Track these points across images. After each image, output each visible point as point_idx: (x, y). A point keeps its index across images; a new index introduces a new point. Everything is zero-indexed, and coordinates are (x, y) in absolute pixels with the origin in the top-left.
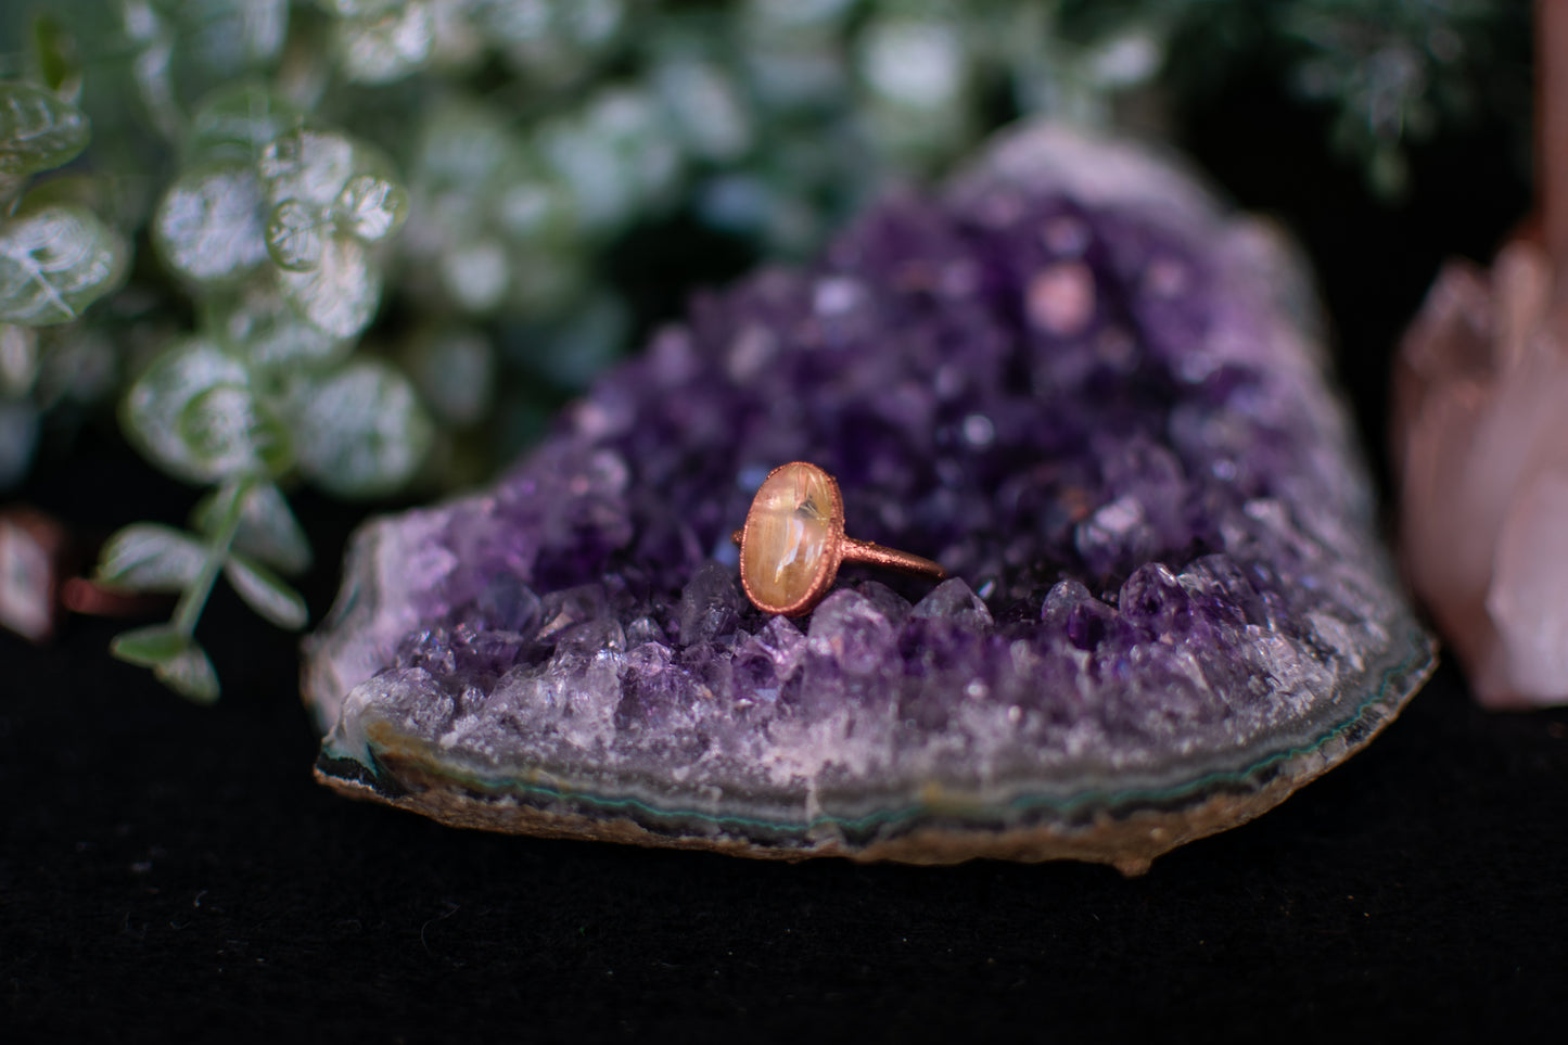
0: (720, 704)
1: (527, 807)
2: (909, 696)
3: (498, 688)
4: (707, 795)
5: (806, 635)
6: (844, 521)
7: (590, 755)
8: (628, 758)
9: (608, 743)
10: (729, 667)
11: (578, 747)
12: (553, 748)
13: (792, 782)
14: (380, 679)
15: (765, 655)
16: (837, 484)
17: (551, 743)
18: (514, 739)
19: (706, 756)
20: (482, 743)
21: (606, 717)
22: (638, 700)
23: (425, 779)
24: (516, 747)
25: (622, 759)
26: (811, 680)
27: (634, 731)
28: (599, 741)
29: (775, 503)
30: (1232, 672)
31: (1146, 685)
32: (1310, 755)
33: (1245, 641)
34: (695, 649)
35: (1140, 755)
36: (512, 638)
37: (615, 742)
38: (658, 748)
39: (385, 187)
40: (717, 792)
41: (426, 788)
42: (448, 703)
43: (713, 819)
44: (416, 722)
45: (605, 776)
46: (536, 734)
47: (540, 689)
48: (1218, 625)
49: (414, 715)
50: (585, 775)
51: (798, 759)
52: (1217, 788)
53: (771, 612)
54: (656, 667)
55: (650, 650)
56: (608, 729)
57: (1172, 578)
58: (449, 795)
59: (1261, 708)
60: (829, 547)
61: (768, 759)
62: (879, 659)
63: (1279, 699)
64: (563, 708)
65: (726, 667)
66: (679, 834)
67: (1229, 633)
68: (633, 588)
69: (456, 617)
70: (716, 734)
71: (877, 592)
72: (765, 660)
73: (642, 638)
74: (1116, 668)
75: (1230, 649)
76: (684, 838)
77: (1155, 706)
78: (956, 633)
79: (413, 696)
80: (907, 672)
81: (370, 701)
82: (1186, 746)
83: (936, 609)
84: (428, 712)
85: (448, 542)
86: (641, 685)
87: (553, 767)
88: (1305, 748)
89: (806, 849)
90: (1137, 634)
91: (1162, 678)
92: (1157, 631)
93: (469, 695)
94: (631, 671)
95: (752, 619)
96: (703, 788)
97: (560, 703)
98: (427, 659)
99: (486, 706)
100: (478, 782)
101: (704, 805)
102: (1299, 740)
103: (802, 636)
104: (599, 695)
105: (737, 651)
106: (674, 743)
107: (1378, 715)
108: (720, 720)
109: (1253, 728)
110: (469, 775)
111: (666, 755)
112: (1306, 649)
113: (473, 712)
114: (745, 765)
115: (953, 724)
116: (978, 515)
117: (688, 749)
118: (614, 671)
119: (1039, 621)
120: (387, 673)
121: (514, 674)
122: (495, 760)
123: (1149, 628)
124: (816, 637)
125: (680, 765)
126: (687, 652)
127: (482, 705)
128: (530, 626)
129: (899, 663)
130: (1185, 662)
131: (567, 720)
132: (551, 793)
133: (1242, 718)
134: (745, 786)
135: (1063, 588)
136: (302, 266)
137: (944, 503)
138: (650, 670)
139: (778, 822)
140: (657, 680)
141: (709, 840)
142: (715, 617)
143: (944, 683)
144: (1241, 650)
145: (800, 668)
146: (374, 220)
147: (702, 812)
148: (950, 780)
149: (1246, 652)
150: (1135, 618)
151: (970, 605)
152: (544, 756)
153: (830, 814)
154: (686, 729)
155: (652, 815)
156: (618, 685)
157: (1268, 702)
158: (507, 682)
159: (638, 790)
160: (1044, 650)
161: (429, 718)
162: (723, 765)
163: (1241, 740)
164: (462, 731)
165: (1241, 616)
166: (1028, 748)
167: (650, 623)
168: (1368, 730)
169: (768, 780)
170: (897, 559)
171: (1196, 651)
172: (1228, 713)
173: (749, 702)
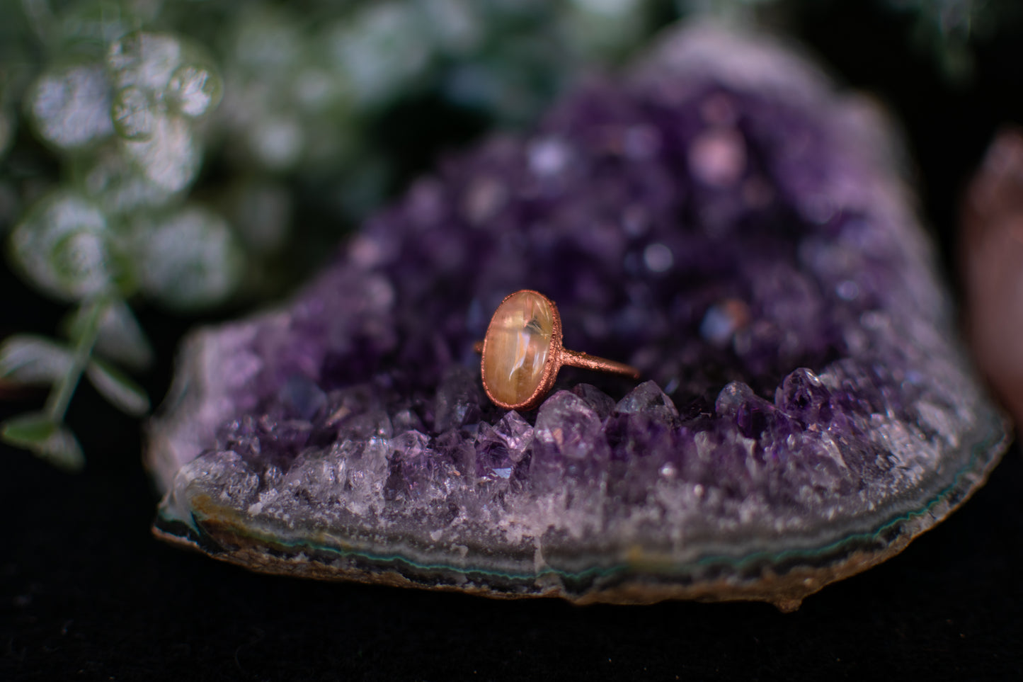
0: (466, 480)
1: (316, 562)
2: (617, 475)
3: (294, 467)
4: (457, 551)
5: (533, 425)
6: (562, 337)
7: (365, 521)
8: (395, 523)
9: (379, 512)
10: (473, 451)
11: (356, 514)
12: (337, 515)
13: (523, 541)
14: (201, 460)
15: (502, 442)
16: (556, 308)
17: (335, 511)
18: (306, 508)
19: (456, 521)
20: (281, 511)
21: (377, 490)
22: (402, 477)
23: (237, 541)
24: (307, 514)
25: (390, 524)
26: (537, 461)
27: (399, 502)
28: (372, 510)
29: (509, 322)
30: (864, 453)
31: (799, 465)
32: (923, 517)
33: (872, 427)
34: (446, 436)
35: (796, 522)
36: (304, 426)
37: (384, 511)
38: (419, 515)
39: (204, 75)
40: (464, 550)
41: (237, 548)
42: (254, 479)
43: (462, 572)
44: (230, 495)
45: (377, 537)
46: (323, 504)
47: (326, 469)
48: (852, 415)
49: (228, 489)
50: (361, 537)
51: (528, 523)
52: (855, 546)
53: (505, 408)
54: (417, 450)
55: (412, 437)
56: (379, 500)
57: (816, 379)
58: (255, 553)
59: (886, 481)
60: (551, 357)
61: (504, 524)
62: (591, 446)
63: (898, 473)
64: (344, 484)
65: (471, 452)
66: (436, 583)
67: (860, 422)
68: (397, 386)
69: (261, 409)
70: (463, 504)
71: (588, 392)
72: (501, 445)
73: (405, 427)
74: (775, 452)
75: (861, 434)
76: (439, 586)
77: (807, 481)
78: (651, 425)
79: (227, 473)
80: (614, 457)
81: (193, 478)
82: (831, 514)
83: (633, 406)
84: (239, 487)
85: (255, 348)
86: (405, 464)
87: (335, 531)
88: (919, 511)
89: (535, 594)
90: (791, 424)
91: (812, 459)
92: (807, 422)
93: (271, 473)
94: (397, 453)
95: (490, 412)
96: (454, 546)
97: (342, 479)
98: (238, 444)
99: (284, 481)
100: (278, 542)
101: (454, 560)
102: (915, 505)
103: (530, 426)
104: (372, 473)
105: (480, 438)
106: (431, 511)
107: (970, 482)
108: (466, 493)
109: (880, 496)
110: (271, 537)
111: (425, 521)
112: (916, 431)
113: (274, 487)
114: (486, 528)
115: (651, 499)
116: (659, 325)
117: (442, 516)
118: (383, 453)
119: (714, 414)
120: (207, 455)
121: (305, 456)
122: (291, 525)
123: (800, 419)
124: (542, 428)
125: (435, 528)
126: (440, 439)
127: (281, 481)
128: (317, 417)
129: (607, 449)
130: (828, 445)
131: (347, 493)
132: (336, 552)
133: (872, 489)
134: (486, 544)
135: (732, 388)
136: (141, 137)
137: (634, 317)
138: (412, 452)
139: (512, 572)
140: (417, 461)
141: (459, 587)
142: (461, 413)
143: (643, 466)
144: (869, 435)
145: (529, 452)
146: (196, 100)
147: (453, 565)
148: (649, 545)
149: (873, 436)
150: (789, 411)
151: (659, 401)
152: (329, 522)
153: (553, 567)
154: (439, 500)
155: (413, 567)
156: (386, 465)
157: (891, 476)
158: (300, 462)
159: (402, 548)
160: (721, 439)
161: (239, 491)
162: (469, 528)
163: (872, 507)
164: (265, 502)
165: (869, 409)
166: (710, 517)
167: (411, 415)
168: (963, 493)
169: (504, 540)
170: (604, 365)
171: (836, 437)
172: (862, 486)
173: (489, 479)
